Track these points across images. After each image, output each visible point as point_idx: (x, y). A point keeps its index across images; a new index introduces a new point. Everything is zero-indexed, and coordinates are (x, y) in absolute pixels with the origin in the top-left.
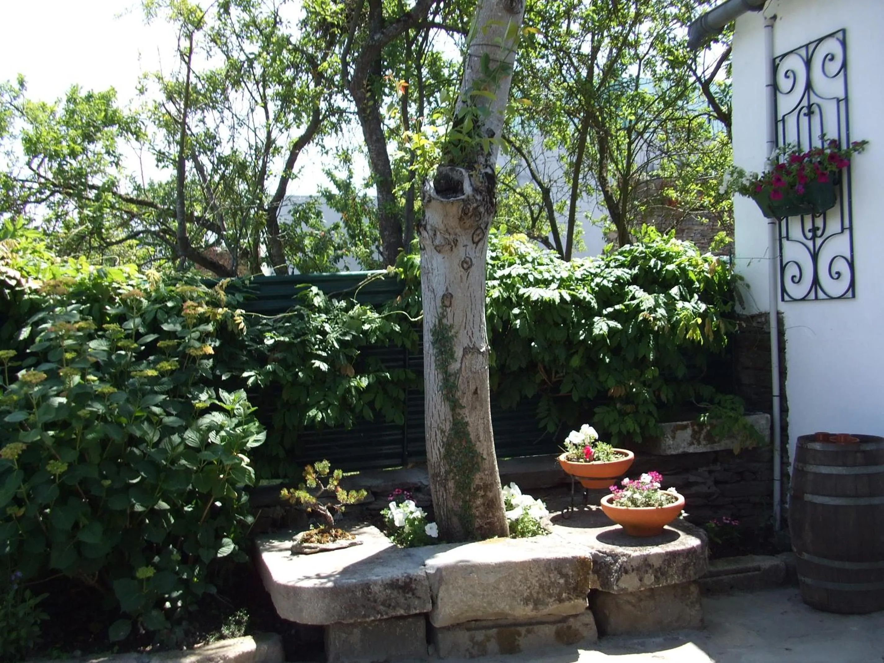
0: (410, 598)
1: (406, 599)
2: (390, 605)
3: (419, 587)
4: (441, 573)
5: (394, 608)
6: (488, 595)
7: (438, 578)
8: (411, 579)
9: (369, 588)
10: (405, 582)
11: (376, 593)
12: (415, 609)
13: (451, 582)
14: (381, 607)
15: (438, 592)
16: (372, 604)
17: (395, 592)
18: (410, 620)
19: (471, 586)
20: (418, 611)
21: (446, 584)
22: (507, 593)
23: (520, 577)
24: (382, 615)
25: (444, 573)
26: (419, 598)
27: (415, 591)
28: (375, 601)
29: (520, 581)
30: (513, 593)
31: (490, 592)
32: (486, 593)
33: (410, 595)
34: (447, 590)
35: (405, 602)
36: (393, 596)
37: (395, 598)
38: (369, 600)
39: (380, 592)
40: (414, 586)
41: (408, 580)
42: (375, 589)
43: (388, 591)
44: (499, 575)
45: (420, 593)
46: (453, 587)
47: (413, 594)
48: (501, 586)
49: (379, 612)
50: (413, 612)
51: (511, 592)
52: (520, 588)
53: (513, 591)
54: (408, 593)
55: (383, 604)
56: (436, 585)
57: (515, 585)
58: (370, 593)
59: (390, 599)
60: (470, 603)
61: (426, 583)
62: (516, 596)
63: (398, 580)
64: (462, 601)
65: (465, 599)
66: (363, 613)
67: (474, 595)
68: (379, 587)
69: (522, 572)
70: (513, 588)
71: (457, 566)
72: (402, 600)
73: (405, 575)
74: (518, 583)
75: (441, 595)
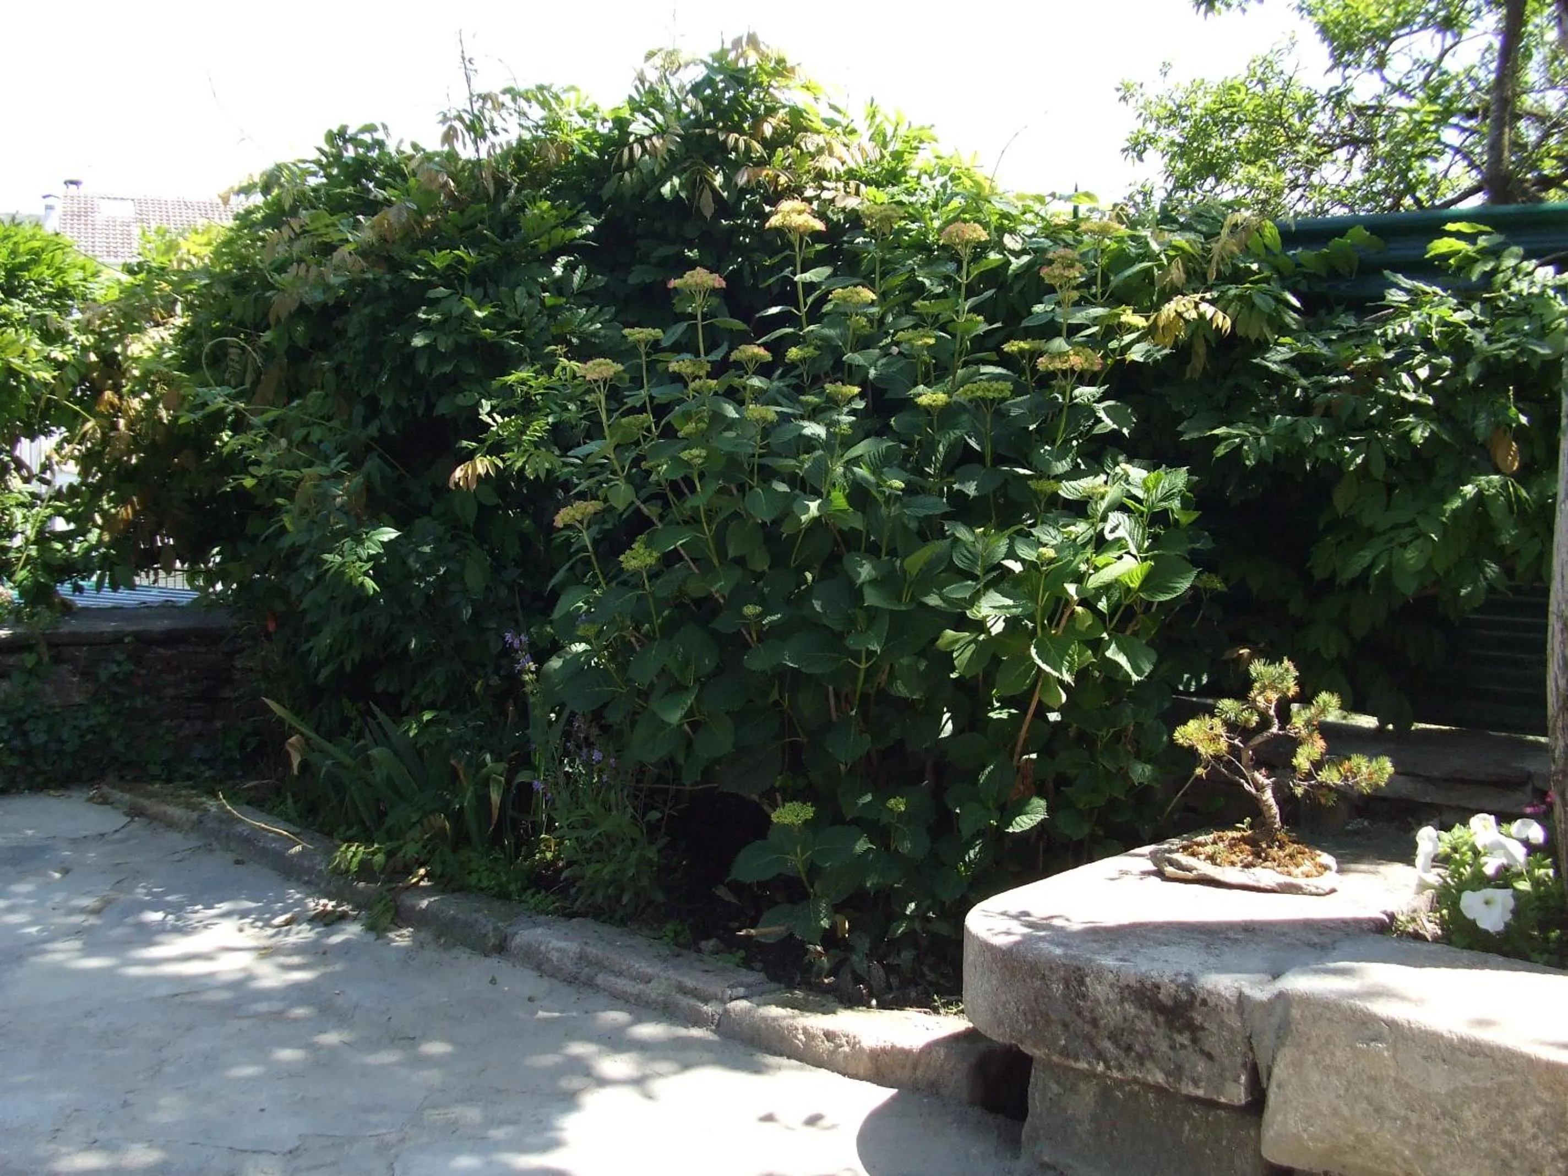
0: (1183, 1046)
1: (1172, 1048)
2: (1129, 1049)
3: (1212, 1027)
4: (1287, 1010)
5: (1141, 1059)
6: (1420, 1127)
7: (1275, 1020)
8: (1193, 995)
9: (1082, 983)
10: (1176, 999)
11: (1097, 1001)
12: (1196, 1083)
13: (1314, 1045)
14: (1108, 1044)
15: (1274, 1058)
16: (1087, 1028)
17: (1147, 1016)
18: (1223, 1113)
19: (1374, 1079)
20: (1200, 1093)
21: (1298, 1046)
22: (1484, 1145)
23: (1538, 1110)
24: (1108, 1067)
25: (1295, 1013)
26: (1209, 1057)
27: (1200, 1034)
28: (1094, 1023)
29: (1537, 1123)
30: (1505, 1152)
31: (1428, 1118)
32: (1414, 1118)
33: (1184, 1039)
34: (1298, 1065)
35: (1171, 1054)
36: (1139, 1025)
37: (1147, 1034)
38: (1079, 1013)
39: (1108, 1001)
40: (1198, 1019)
41: (1184, 997)
42: (1099, 990)
43: (1131, 1009)
44: (1464, 1079)
45: (1211, 1043)
46: (1317, 1063)
47: (1194, 1041)
48: (1467, 1114)
49: (1100, 1056)
50: (1188, 1089)
51: (1498, 1146)
52: (1531, 1146)
53: (1505, 1144)
54: (1180, 1032)
55: (1112, 1037)
56: (1268, 1040)
57: (1517, 1128)
58: (1084, 997)
59: (1133, 1031)
60: (1361, 1129)
61: (1234, 1021)
62: (1515, 1164)
63: (1158, 987)
64: (1335, 1112)
65: (1346, 1112)
66: (1063, 1042)
67: (1377, 1110)
68: (1107, 989)
69: (1546, 1096)
70: (1507, 1135)
71: (1338, 1006)
72: (1164, 1047)
73: (1183, 979)
74: (1526, 1125)
75: (1280, 1072)
